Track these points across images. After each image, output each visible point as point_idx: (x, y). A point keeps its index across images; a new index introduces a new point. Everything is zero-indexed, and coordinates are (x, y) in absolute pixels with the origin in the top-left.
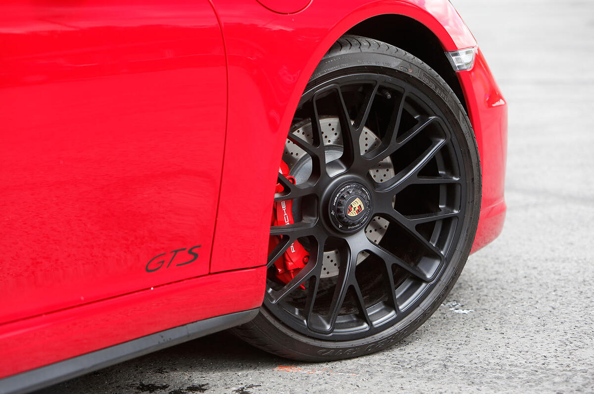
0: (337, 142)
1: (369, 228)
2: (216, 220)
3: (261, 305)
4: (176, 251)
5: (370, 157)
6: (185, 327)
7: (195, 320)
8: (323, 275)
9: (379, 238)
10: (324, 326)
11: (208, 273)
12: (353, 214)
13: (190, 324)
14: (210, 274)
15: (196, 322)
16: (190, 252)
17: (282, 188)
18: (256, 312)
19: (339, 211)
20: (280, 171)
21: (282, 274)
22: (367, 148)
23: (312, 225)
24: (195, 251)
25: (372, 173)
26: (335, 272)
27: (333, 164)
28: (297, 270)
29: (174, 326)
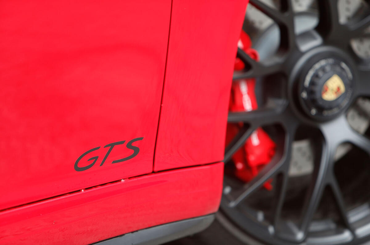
0: (312, 7)
1: (351, 113)
2: (161, 107)
3: (216, 209)
4: (112, 145)
5: (353, 26)
6: (123, 237)
7: (136, 230)
8: (293, 171)
9: (363, 126)
10: (294, 234)
11: (151, 171)
12: (329, 96)
13: (129, 234)
14: (154, 172)
15: (137, 231)
16: (129, 146)
17: (242, 65)
18: (210, 219)
19: (311, 92)
20: (240, 44)
21: (242, 170)
22: (350, 14)
23: (279, 110)
24: (136, 144)
25: (355, 45)
26: (307, 168)
27: (306, 35)
28: (261, 166)
29: (110, 237)
